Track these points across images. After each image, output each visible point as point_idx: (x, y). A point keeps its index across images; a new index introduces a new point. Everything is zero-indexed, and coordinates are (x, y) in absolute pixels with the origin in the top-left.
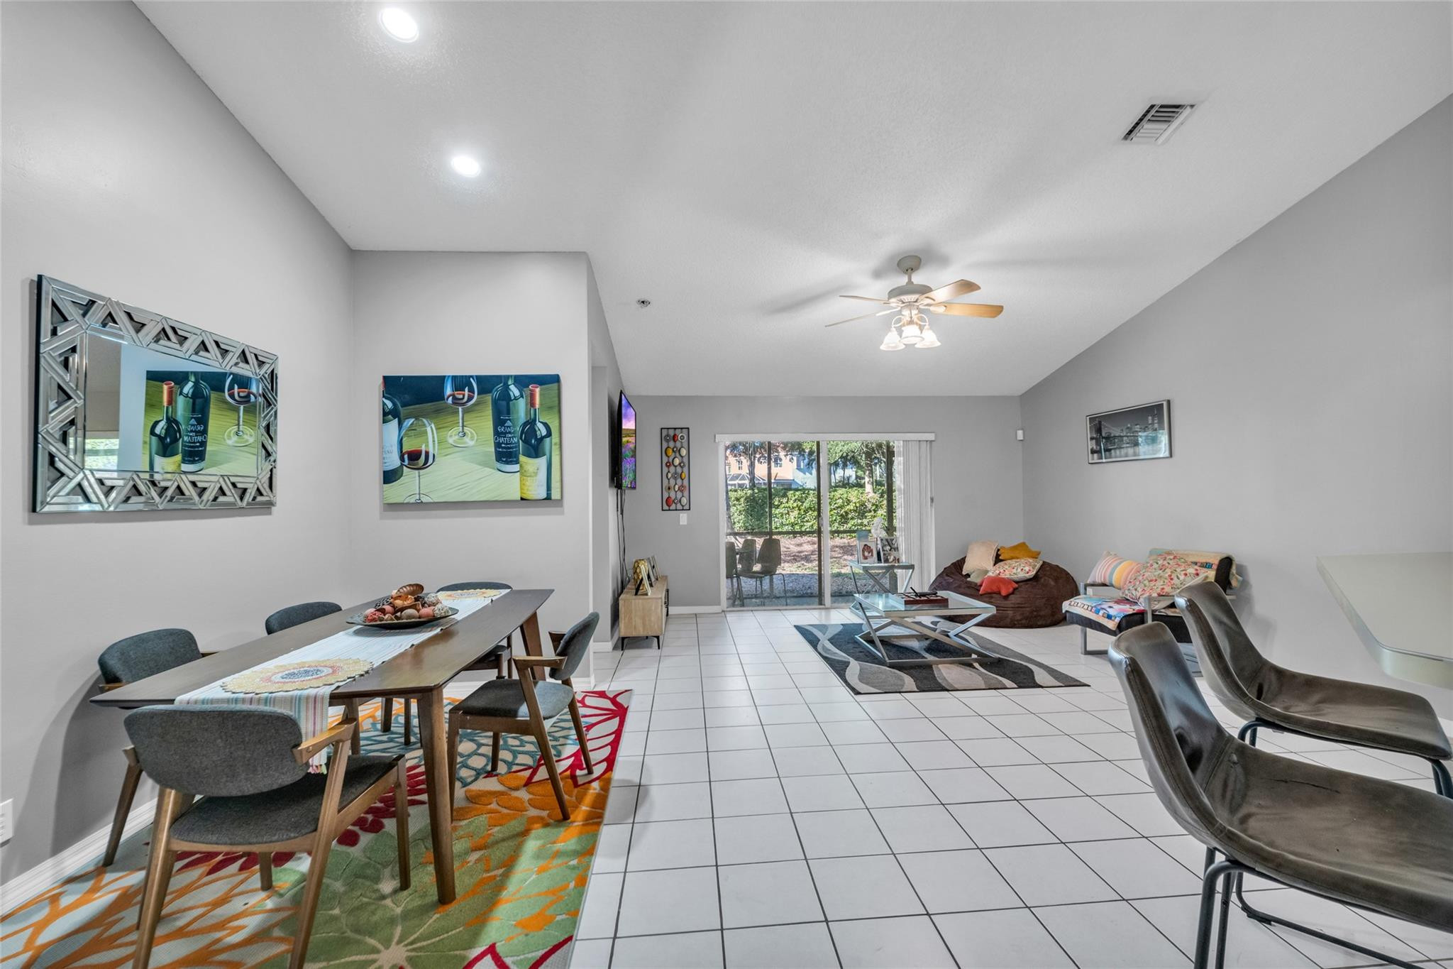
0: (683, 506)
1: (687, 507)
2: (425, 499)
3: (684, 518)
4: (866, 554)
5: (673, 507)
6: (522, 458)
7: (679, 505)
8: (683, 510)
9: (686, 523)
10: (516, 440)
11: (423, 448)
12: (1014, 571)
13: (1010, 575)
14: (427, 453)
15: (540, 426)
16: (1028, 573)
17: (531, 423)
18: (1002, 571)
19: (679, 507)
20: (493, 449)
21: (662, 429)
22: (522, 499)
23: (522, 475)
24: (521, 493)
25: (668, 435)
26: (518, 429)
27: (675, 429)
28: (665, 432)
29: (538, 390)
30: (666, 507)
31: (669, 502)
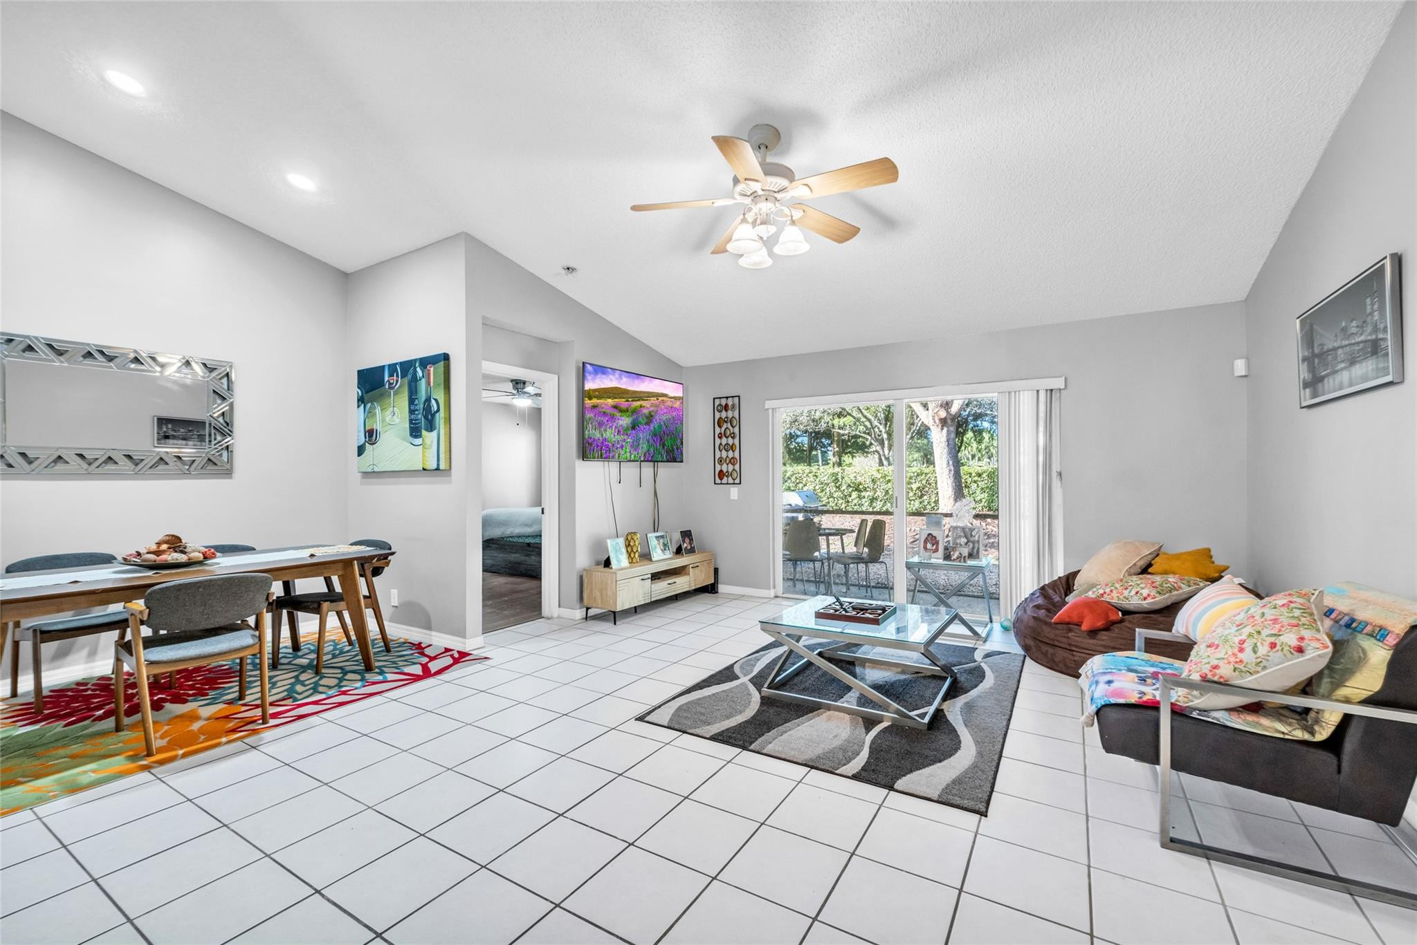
0: (734, 480)
1: (737, 481)
2: (376, 469)
3: (734, 492)
4: (929, 546)
5: (725, 480)
6: (424, 433)
7: (730, 478)
8: (734, 484)
9: (736, 498)
10: (420, 416)
11: (375, 427)
12: (1126, 593)
13: (1119, 599)
14: (376, 430)
15: (433, 402)
16: (1145, 599)
17: (428, 400)
18: (1108, 590)
19: (731, 480)
20: (407, 425)
21: (714, 399)
22: (424, 469)
23: (424, 448)
24: (423, 464)
25: (720, 405)
26: (422, 406)
27: (727, 398)
28: (717, 402)
29: (432, 369)
30: (718, 481)
31: (721, 475)
